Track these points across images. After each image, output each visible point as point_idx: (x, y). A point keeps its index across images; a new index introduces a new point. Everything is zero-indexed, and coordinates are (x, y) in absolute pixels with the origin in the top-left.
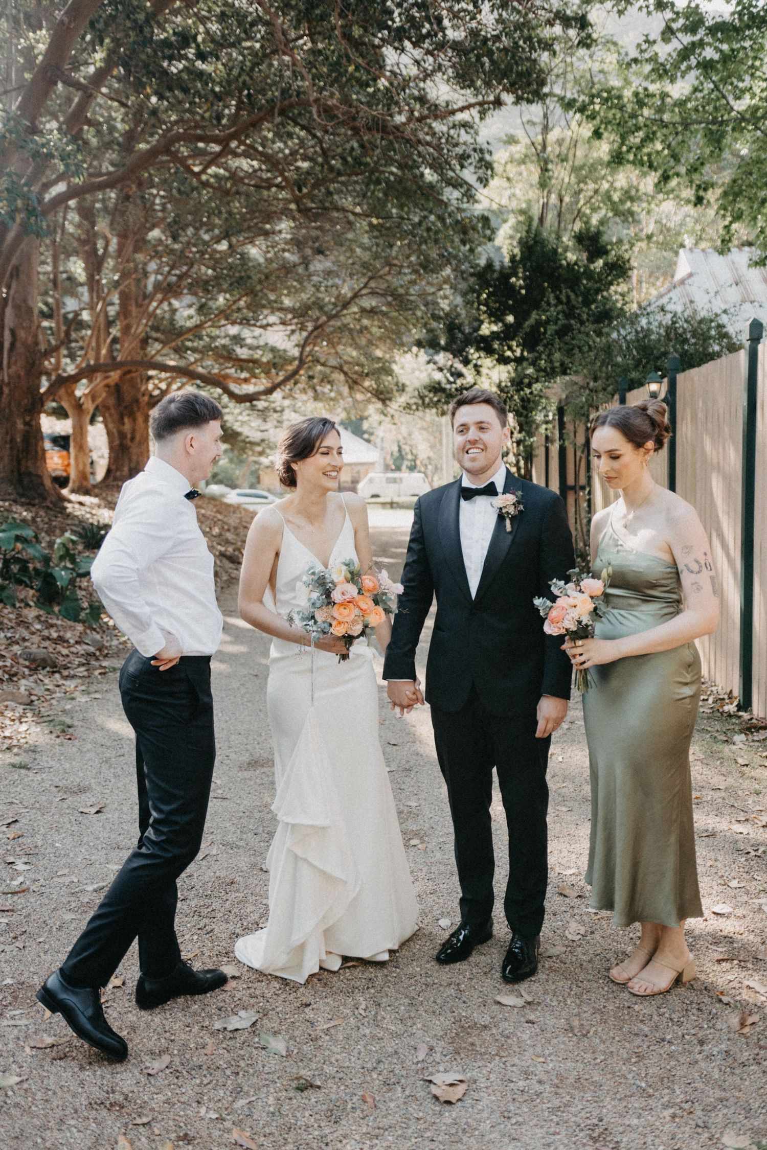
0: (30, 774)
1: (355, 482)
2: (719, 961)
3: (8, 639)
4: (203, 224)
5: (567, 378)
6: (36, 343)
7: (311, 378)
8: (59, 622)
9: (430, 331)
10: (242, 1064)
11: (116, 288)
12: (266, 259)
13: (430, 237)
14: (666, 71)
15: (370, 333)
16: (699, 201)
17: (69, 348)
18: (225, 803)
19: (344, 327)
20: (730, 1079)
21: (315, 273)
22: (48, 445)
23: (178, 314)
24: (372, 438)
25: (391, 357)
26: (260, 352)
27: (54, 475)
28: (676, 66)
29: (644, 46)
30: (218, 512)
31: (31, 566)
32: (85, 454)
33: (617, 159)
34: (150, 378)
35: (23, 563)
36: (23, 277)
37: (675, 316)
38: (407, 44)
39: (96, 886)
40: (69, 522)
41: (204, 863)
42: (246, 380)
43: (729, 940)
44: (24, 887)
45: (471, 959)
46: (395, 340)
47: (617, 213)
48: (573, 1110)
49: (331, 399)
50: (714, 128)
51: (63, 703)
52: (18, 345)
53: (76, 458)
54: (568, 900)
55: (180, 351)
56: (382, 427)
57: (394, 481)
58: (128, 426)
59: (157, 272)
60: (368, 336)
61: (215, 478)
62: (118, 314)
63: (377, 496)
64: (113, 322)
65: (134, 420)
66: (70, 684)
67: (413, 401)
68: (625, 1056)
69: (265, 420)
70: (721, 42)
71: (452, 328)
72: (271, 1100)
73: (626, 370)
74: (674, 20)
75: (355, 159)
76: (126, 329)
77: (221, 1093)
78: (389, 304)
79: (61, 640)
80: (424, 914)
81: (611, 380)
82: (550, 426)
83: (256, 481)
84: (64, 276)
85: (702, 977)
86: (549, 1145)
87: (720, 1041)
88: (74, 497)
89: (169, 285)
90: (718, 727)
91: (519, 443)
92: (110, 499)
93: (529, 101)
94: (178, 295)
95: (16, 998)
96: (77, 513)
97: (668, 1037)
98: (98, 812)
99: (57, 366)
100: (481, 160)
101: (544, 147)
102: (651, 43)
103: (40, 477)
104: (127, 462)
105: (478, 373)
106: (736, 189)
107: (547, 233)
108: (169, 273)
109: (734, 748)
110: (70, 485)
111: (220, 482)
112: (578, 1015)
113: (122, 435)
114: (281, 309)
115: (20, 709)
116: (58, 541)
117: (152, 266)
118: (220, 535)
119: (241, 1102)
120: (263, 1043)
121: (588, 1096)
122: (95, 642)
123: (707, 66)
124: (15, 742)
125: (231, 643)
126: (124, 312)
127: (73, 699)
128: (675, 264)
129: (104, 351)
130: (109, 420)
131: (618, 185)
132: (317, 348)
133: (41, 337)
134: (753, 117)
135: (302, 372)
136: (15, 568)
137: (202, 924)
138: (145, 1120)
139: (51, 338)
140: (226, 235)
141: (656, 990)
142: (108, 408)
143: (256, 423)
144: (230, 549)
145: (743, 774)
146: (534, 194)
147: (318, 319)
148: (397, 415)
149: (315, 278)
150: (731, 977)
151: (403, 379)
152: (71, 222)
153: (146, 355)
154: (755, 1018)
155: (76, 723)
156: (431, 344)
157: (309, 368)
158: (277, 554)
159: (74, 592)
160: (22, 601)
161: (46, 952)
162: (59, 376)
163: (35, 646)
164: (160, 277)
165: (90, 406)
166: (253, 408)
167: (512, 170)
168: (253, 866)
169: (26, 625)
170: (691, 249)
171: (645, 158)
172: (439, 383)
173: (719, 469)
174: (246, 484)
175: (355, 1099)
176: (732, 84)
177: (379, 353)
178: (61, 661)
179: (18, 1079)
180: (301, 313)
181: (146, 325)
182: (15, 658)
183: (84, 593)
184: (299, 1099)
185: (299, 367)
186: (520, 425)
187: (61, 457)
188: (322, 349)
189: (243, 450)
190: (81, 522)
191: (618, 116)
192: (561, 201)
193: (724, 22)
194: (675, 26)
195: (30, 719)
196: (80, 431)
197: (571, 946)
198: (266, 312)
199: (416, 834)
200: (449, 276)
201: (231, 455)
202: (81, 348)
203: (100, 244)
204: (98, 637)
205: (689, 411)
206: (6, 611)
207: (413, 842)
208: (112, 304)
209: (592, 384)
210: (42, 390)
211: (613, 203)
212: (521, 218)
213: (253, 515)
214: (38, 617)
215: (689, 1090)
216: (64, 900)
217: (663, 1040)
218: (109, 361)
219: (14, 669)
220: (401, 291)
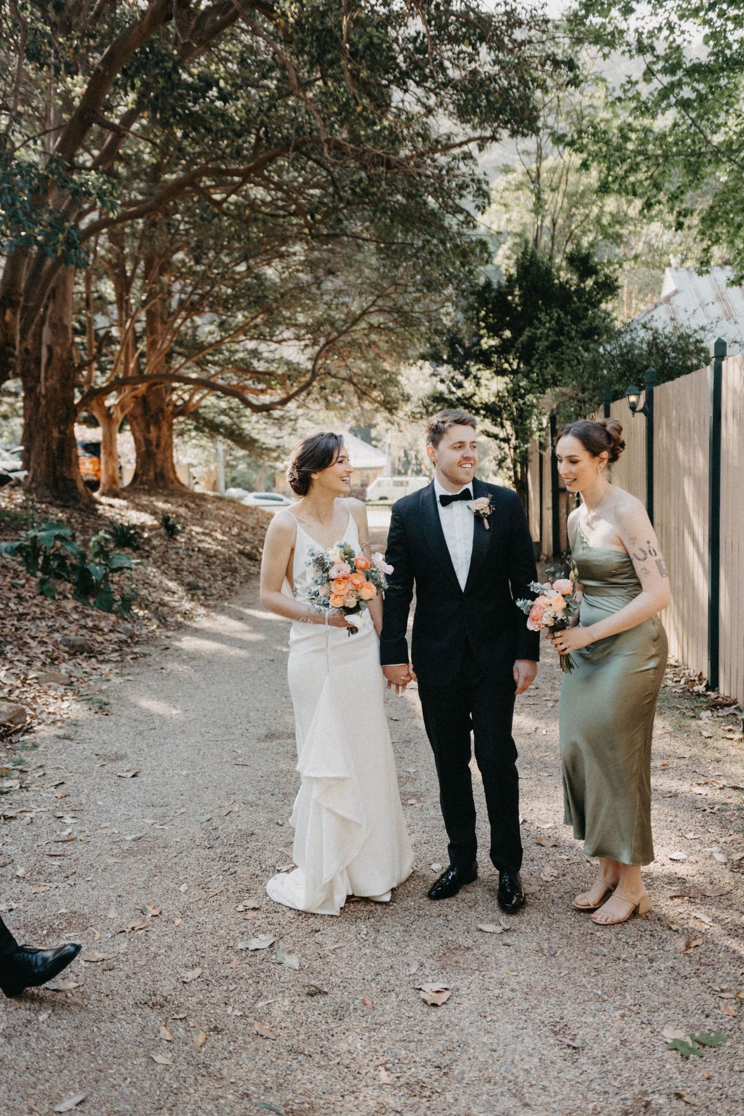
0: (74, 744)
1: (364, 485)
2: (672, 898)
3: (49, 627)
4: (223, 247)
5: (557, 389)
6: (71, 359)
7: (323, 388)
8: (94, 613)
9: (433, 345)
10: (262, 975)
11: (143, 307)
12: (282, 280)
13: (432, 260)
14: (647, 109)
15: (377, 347)
16: (680, 226)
17: (99, 363)
18: (245, 769)
19: (353, 343)
20: (673, 988)
21: (327, 292)
22: (80, 452)
23: (200, 329)
24: (379, 444)
25: (398, 369)
26: (276, 365)
27: (85, 479)
28: (657, 104)
29: (628, 87)
30: (237, 513)
31: (68, 562)
32: (115, 460)
33: (604, 189)
34: (174, 389)
35: (62, 559)
36: (59, 297)
37: (656, 331)
38: (411, 84)
39: (134, 836)
40: (101, 522)
41: (227, 818)
42: (262, 391)
43: (682, 881)
44: (72, 836)
45: (458, 896)
46: (401, 354)
47: (606, 236)
48: (539, 1011)
49: (342, 408)
50: (692, 159)
51: (99, 684)
52: (55, 361)
53: (106, 463)
54: (544, 849)
55: (201, 364)
56: (389, 434)
57: (401, 484)
58: (153, 433)
59: (182, 291)
60: (377, 350)
61: (233, 482)
62: (144, 330)
63: (385, 498)
64: (141, 337)
65: (160, 429)
66: (106, 668)
67: (418, 410)
68: (586, 971)
69: (280, 429)
70: (698, 81)
71: (454, 341)
72: (286, 1002)
73: (611, 383)
74: (654, 63)
75: (363, 190)
76: (152, 345)
77: (245, 997)
78: (395, 321)
79: (96, 629)
80: (418, 860)
81: (597, 391)
82: (543, 433)
83: (272, 483)
84: (96, 295)
85: (657, 910)
86: (517, 1037)
87: (667, 959)
88: (104, 500)
89: (192, 304)
90: (687, 705)
91: (515, 448)
92: (137, 501)
93: (524, 135)
94: (199, 313)
95: (70, 924)
96: (108, 514)
97: (623, 956)
98: (134, 776)
99: (89, 379)
100: (479, 189)
101: (538, 175)
102: (633, 83)
103: (73, 481)
104: (152, 468)
105: (478, 384)
106: (713, 216)
107: (542, 255)
108: (192, 293)
109: (700, 722)
110: (101, 489)
111: (238, 486)
112: (548, 939)
113: (148, 442)
114: (295, 325)
115: (62, 689)
116: (94, 539)
117: (177, 286)
118: (239, 534)
119: (260, 1004)
120: (279, 959)
121: (553, 1001)
122: (126, 631)
123: (685, 104)
124: (58, 717)
125: (250, 632)
126: (150, 329)
127: (108, 680)
128: (662, 281)
129: (132, 365)
130: (136, 428)
131: (607, 209)
132: (328, 362)
133: (74, 352)
134: (728, 151)
135: (315, 383)
136: (54, 564)
137: (226, 868)
138: (181, 1016)
139: (82, 353)
140: (245, 258)
141: (616, 919)
142: (135, 418)
143: (273, 430)
144: (248, 548)
145: (706, 745)
146: (529, 218)
147: (329, 334)
148: (402, 423)
149: (326, 298)
150: (681, 910)
151: (408, 390)
152: (102, 246)
153: (170, 368)
154: (699, 942)
155: (112, 701)
156: (435, 358)
157: (322, 380)
158: (293, 550)
159: (107, 586)
160: (60, 593)
161: (93, 889)
162: (92, 388)
163: (73, 634)
164: (183, 296)
165: (119, 416)
166: (269, 416)
167: (509, 196)
168: (270, 821)
169: (66, 616)
170: (676, 268)
171: (630, 187)
172: (441, 394)
173: (690, 472)
174: (263, 487)
175: (357, 1002)
176: (708, 120)
177: (386, 366)
178: (97, 647)
179: (76, 985)
180: (314, 329)
181: (171, 341)
182: (56, 644)
183: (116, 587)
184: (310, 1002)
185: (313, 379)
186: (516, 432)
187: (92, 463)
188: (332, 363)
189: (260, 456)
190: (112, 523)
191: (604, 149)
192: (554, 225)
193: (700, 64)
194: (656, 68)
195: (71, 698)
196: (110, 439)
197: (545, 886)
198: (281, 328)
199: (414, 795)
200: (451, 295)
201: (248, 460)
202: (111, 362)
203: (129, 267)
204: (129, 626)
205: (664, 422)
206: (46, 603)
207: (410, 802)
208: (139, 321)
209: (580, 395)
210: (76, 401)
211: (603, 227)
212: (517, 240)
213: (270, 516)
214: (75, 608)
215: (638, 996)
216: (108, 847)
217: (619, 959)
218: (136, 374)
219: (56, 654)
220: (406, 308)
